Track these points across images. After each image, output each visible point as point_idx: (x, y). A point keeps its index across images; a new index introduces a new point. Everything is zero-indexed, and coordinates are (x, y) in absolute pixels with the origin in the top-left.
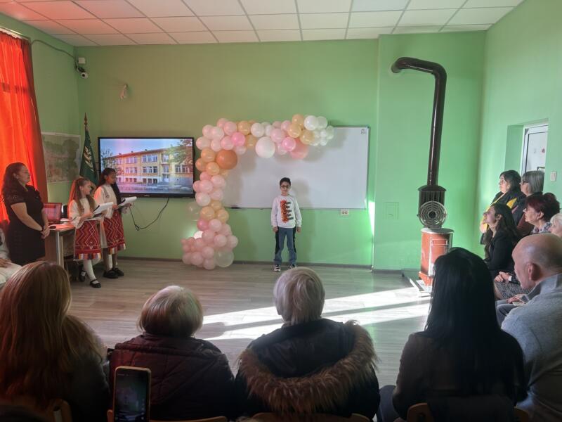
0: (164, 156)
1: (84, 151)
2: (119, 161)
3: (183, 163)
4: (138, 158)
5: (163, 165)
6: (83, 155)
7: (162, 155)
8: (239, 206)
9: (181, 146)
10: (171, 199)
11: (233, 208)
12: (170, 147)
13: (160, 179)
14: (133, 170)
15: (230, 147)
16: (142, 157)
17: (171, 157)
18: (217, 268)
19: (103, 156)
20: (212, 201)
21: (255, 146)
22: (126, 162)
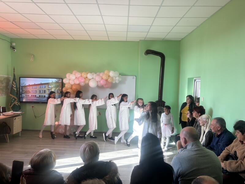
0: (49, 86)
2: (28, 88)
3: (57, 89)
4: (37, 86)
5: (48, 89)
6: (12, 85)
7: (48, 85)
9: (57, 81)
12: (52, 82)
14: (35, 91)
15: (78, 83)
16: (39, 86)
17: (52, 86)
19: (21, 85)
21: (89, 82)
22: (32, 88)
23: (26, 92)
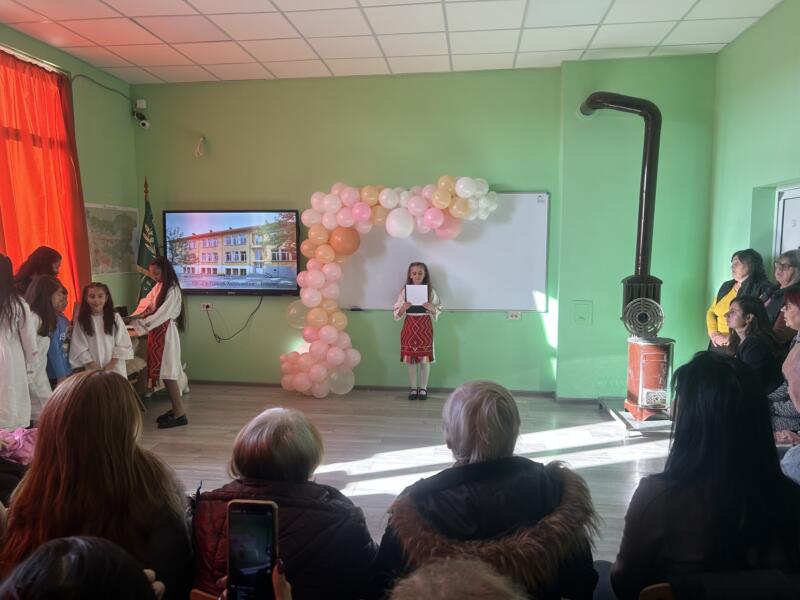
0: (256, 237)
1: (144, 230)
2: (192, 244)
3: (283, 247)
4: (219, 240)
5: (254, 249)
6: (142, 236)
7: (253, 234)
8: (362, 308)
9: (280, 222)
10: (265, 298)
11: (353, 310)
12: (264, 223)
13: (249, 269)
14: (213, 256)
15: (349, 223)
16: (225, 239)
17: (266, 238)
18: (331, 395)
19: (170, 237)
20: (324, 299)
21: (385, 221)
22: (202, 246)
23: (186, 260)
